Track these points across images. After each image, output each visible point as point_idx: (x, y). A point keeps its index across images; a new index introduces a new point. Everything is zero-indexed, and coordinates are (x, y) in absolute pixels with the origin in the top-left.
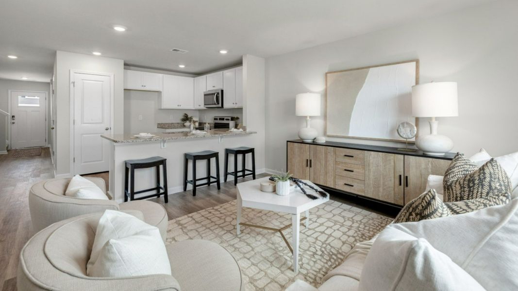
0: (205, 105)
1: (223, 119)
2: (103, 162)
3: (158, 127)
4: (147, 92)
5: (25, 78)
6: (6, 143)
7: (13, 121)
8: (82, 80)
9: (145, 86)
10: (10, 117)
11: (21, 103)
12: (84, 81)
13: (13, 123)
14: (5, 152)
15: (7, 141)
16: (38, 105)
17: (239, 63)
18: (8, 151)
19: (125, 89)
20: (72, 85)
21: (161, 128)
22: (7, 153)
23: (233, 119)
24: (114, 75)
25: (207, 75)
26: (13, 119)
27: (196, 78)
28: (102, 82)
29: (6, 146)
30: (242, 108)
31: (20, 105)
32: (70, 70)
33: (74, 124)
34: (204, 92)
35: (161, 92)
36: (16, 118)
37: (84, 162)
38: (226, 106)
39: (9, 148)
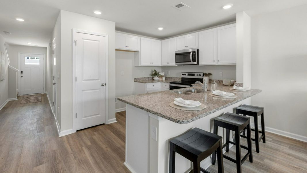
0: (176, 62)
1: (193, 75)
2: (100, 115)
3: (135, 81)
4: (128, 52)
5: (30, 44)
6: (17, 91)
7: (21, 75)
8: (83, 39)
9: (128, 47)
10: (19, 73)
11: (27, 63)
12: (84, 40)
13: (22, 77)
14: (16, 99)
15: (17, 89)
16: (39, 64)
17: (232, 20)
18: (18, 97)
19: (116, 50)
20: (74, 44)
21: (137, 82)
22: (17, 99)
23: (205, 75)
24: (108, 36)
25: (177, 37)
26: (21, 74)
27: (162, 41)
28: (98, 42)
29: (17, 94)
30: (236, 65)
31: (26, 64)
32: (72, 29)
33: (76, 81)
34: (175, 52)
35: (139, 52)
36: (23, 73)
37: (85, 117)
38: (201, 63)
39: (19, 95)
